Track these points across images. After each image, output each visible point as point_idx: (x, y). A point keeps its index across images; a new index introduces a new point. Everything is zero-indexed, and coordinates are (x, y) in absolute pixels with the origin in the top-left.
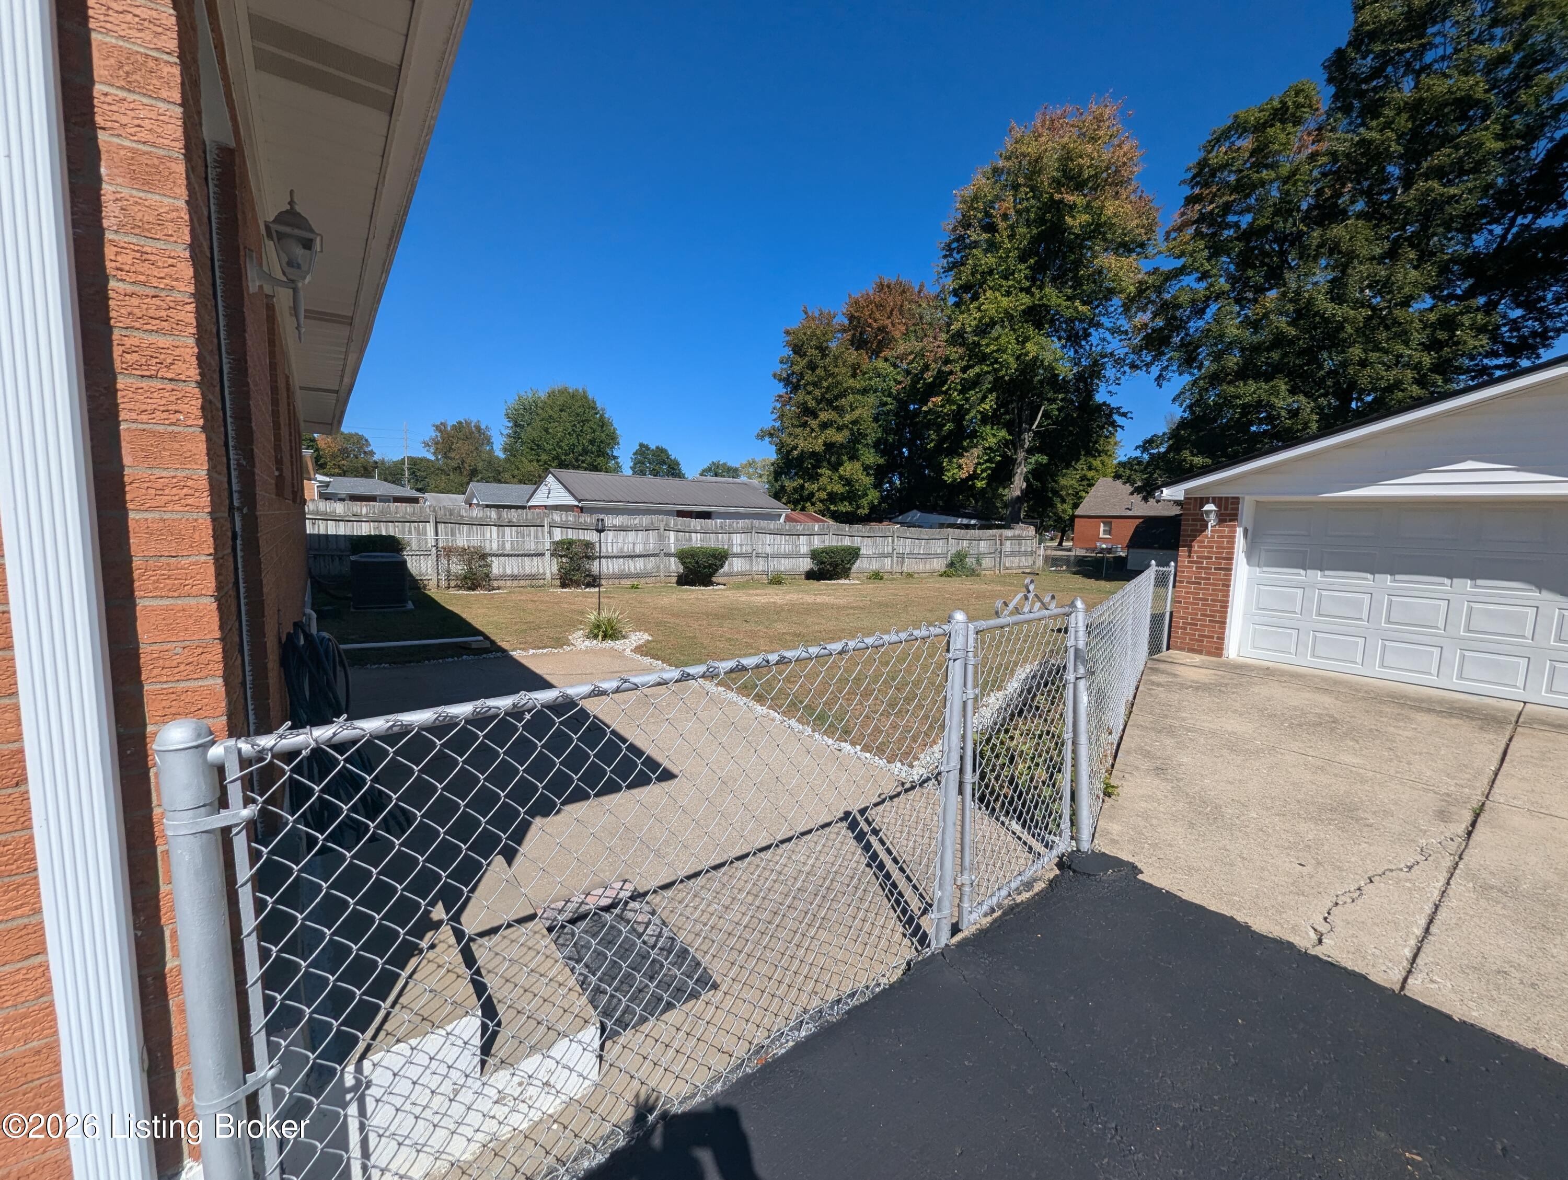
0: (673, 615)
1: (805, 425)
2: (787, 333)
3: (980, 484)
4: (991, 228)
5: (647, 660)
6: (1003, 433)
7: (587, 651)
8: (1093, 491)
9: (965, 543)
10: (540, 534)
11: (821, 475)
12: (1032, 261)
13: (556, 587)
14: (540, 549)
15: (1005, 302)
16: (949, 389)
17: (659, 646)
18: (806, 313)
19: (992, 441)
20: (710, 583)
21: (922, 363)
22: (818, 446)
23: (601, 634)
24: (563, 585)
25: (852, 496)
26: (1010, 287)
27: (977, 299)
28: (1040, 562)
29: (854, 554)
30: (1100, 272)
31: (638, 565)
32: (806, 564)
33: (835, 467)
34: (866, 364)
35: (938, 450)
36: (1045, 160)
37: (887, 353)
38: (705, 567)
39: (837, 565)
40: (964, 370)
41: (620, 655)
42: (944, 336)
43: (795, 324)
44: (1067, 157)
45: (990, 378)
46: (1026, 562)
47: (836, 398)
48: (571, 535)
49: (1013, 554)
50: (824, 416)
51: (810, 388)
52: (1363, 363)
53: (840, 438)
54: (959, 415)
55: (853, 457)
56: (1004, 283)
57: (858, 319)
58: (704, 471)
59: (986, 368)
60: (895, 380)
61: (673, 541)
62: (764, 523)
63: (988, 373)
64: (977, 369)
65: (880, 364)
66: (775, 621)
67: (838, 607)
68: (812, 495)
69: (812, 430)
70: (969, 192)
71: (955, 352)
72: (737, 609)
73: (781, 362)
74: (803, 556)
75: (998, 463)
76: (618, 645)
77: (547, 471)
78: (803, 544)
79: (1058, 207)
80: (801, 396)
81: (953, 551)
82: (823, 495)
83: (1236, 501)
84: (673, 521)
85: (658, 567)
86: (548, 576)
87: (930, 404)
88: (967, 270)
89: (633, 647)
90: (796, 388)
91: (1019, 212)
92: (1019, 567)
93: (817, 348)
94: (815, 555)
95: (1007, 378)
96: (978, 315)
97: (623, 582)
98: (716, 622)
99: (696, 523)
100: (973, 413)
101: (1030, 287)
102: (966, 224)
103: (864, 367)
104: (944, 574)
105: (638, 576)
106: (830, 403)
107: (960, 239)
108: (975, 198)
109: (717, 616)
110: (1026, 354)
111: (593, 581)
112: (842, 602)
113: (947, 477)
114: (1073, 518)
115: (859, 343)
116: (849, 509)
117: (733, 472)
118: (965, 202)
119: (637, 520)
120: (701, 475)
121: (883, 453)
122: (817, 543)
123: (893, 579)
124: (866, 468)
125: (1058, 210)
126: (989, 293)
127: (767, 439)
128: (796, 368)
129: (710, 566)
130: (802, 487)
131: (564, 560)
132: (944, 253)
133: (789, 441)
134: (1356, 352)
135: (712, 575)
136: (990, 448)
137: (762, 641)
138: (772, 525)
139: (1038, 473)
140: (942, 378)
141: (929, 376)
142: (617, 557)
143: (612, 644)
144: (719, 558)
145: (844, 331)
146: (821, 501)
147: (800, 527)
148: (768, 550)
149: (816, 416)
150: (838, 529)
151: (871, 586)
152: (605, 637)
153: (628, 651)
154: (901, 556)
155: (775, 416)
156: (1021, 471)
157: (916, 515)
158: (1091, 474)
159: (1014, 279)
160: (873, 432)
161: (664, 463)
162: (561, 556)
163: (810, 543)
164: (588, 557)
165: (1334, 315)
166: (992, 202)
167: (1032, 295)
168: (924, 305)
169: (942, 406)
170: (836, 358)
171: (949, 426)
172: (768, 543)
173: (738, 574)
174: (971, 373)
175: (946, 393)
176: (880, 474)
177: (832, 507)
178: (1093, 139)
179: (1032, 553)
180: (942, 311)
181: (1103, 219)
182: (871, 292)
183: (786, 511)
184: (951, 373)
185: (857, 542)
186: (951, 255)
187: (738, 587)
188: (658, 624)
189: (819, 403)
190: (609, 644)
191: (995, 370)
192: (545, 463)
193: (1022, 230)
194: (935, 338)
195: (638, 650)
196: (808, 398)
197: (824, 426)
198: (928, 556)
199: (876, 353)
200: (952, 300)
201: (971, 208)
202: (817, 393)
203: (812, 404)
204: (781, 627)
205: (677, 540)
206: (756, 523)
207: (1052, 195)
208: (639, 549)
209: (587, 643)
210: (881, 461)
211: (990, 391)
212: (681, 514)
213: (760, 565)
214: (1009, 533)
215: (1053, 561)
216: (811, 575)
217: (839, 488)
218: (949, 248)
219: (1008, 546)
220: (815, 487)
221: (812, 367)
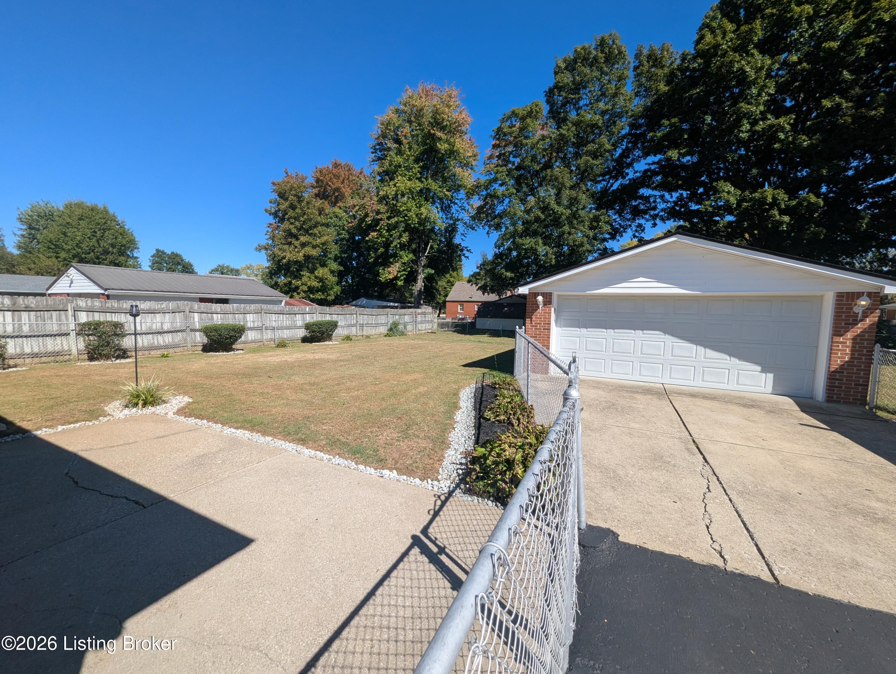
0: (206, 377)
1: (290, 244)
2: (274, 184)
3: (400, 283)
4: (398, 141)
5: (192, 421)
6: (411, 256)
7: (126, 420)
8: (454, 288)
9: (397, 317)
10: (63, 317)
11: (303, 276)
12: (421, 164)
13: (83, 360)
14: (64, 329)
15: (409, 183)
16: (381, 228)
17: (200, 406)
18: (287, 173)
19: (405, 259)
20: (231, 350)
21: (364, 212)
22: (300, 257)
23: (141, 403)
24: (91, 359)
25: (324, 289)
26: (410, 176)
27: (394, 179)
28: (435, 326)
29: (334, 325)
30: (455, 176)
31: (168, 339)
32: (302, 333)
33: (312, 271)
34: (328, 209)
35: (376, 263)
36: (425, 111)
37: (340, 204)
38: (227, 339)
39: (323, 333)
40: (389, 218)
41: (163, 419)
42: (376, 199)
43: (280, 178)
44: (436, 112)
45: (403, 225)
46: (428, 326)
47: (310, 228)
48: (97, 317)
49: (422, 322)
50: (303, 239)
51: (292, 221)
52: (569, 233)
53: (314, 253)
54: (387, 245)
55: (324, 265)
56: (407, 173)
57: (322, 181)
58: (212, 271)
59: (400, 219)
60: (347, 221)
61: (197, 320)
62: (270, 307)
63: (401, 222)
64: (396, 219)
65: (337, 210)
66: (292, 375)
67: (332, 361)
68: (297, 288)
69: (296, 247)
70: (385, 118)
71: (382, 208)
72: (258, 368)
73: (271, 202)
74: (300, 328)
75: (409, 272)
76: (159, 409)
77: (67, 266)
78: (299, 321)
79: (432, 137)
80: (286, 225)
81: (391, 322)
82: (305, 288)
83: (550, 294)
84: (196, 306)
85: (185, 340)
86: (74, 351)
87: (370, 236)
88: (387, 163)
89: (175, 410)
90: (282, 220)
91: (413, 136)
92: (426, 329)
93: (295, 196)
94: (308, 327)
95: (412, 226)
96: (395, 189)
97: (152, 353)
98: (246, 380)
99: (217, 307)
100: (395, 243)
101: (421, 178)
102: (384, 136)
103: (327, 211)
104: (387, 335)
105: (167, 347)
106: (307, 231)
107: (380, 144)
108: (389, 123)
109: (245, 375)
110: (421, 214)
111: (123, 354)
112: (333, 357)
113: (382, 279)
114: (445, 302)
115: (322, 195)
116: (323, 297)
117: (237, 272)
118: (383, 124)
119: (164, 305)
120: (211, 273)
121: (340, 264)
122: (309, 319)
123: (358, 340)
124: (332, 272)
125: (433, 139)
126: (399, 178)
127: (264, 252)
128: (282, 207)
129: (231, 337)
130: (290, 283)
131: (91, 338)
132: (372, 150)
133: (279, 253)
134: (566, 228)
135: (233, 343)
136: (404, 263)
137: (288, 391)
138: (276, 308)
139: (429, 279)
140: (376, 222)
141: (369, 220)
142: (146, 334)
143: (153, 409)
144: (239, 331)
145: (313, 187)
146: (304, 292)
147: (296, 309)
148: (274, 324)
149: (297, 239)
150: (322, 310)
151: (346, 345)
152: (145, 404)
153: (171, 414)
154: (362, 326)
155: (268, 237)
156: (421, 277)
157: (363, 301)
158: (452, 279)
159: (412, 172)
160: (334, 250)
161: (179, 264)
162: (88, 335)
163: (303, 319)
164: (116, 335)
165: (558, 211)
166: (398, 127)
167: (422, 182)
168: (363, 179)
169: (377, 238)
170: (308, 203)
171: (382, 250)
172: (273, 320)
173: (252, 342)
174: (393, 220)
175: (379, 231)
176: (341, 275)
177: (311, 296)
178: (449, 106)
179: (432, 321)
180: (374, 183)
181: (455, 149)
182: (331, 167)
183: (285, 299)
184: (381, 219)
185: (335, 318)
186: (376, 153)
187: (254, 351)
188: (195, 386)
189: (299, 230)
190: (150, 410)
191: (405, 220)
192: (65, 259)
193: (415, 146)
194: (371, 198)
195: (181, 412)
196: (292, 227)
197: (303, 245)
198: (377, 325)
199: (334, 204)
200: (378, 178)
201: (387, 128)
202: (297, 223)
203: (294, 231)
204: (298, 379)
205: (201, 319)
206: (264, 306)
207: (429, 131)
208: (166, 327)
209: (126, 411)
210: (342, 268)
211: (404, 232)
212: (202, 300)
213: (268, 335)
214: (419, 311)
215: (442, 326)
216: (305, 340)
217: (315, 284)
218: (374, 147)
219: (419, 318)
220: (299, 283)
221: (293, 207)
